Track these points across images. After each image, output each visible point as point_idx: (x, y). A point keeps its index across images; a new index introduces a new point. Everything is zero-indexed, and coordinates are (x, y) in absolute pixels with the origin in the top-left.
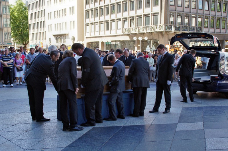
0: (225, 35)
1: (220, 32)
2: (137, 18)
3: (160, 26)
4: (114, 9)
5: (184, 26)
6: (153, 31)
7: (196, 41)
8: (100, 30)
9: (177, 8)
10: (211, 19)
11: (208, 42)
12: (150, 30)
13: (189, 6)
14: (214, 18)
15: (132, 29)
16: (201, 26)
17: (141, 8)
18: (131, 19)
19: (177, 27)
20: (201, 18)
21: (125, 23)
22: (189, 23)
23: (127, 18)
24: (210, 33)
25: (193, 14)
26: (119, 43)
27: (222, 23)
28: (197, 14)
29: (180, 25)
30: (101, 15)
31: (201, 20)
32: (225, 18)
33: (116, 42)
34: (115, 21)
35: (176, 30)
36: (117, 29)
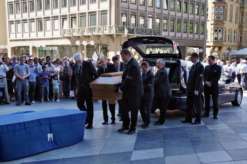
0: (187, 40)
1: (181, 36)
2: (81, 16)
3: (110, 27)
4: (48, 3)
5: (139, 28)
6: (101, 34)
7: (153, 47)
8: (30, 31)
9: (130, 5)
10: (171, 20)
11: (168, 49)
12: (97, 32)
13: (144, 4)
14: (174, 19)
15: (73, 30)
16: (160, 29)
17: (85, 3)
18: (72, 18)
19: (131, 29)
20: (160, 19)
21: (64, 22)
22: (145, 25)
23: (66, 16)
24: (170, 37)
25: (149, 13)
26: (56, 48)
27: (183, 25)
28: (154, 14)
29: (135, 27)
30: (31, 11)
31: (159, 22)
32: (186, 20)
33: (52, 47)
34: (51, 19)
35: (130, 33)
36: (54, 29)
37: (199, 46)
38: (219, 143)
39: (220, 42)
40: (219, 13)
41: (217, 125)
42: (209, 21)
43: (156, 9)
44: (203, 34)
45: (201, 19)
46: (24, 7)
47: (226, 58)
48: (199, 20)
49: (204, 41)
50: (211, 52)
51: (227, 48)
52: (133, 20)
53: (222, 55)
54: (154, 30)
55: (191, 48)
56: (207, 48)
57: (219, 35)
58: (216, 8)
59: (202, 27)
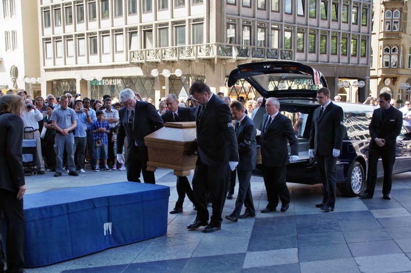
0: (338, 66)
1: (326, 61)
2: (159, 29)
3: (208, 46)
4: (107, 8)
5: (256, 47)
6: (192, 57)
7: (280, 80)
8: (78, 54)
9: (242, 9)
10: (310, 34)
11: (305, 82)
12: (187, 55)
13: (265, 7)
14: (316, 31)
15: (147, 52)
16: (291, 48)
17: (167, 7)
18: (145, 32)
19: (242, 50)
20: (291, 31)
21: (133, 38)
22: (267, 42)
23: (136, 28)
24: (308, 62)
25: (273, 22)
26: (119, 82)
27: (331, 42)
28: (281, 23)
29: (249, 45)
30: (78, 21)
31: (290, 36)
32: (336, 32)
33: (112, 79)
34: (111, 34)
35: (241, 56)
36: (116, 51)
37: (358, 77)
38: (393, 239)
39: (394, 69)
40: (392, 20)
41: (389, 209)
42: (375, 34)
43: (284, 15)
44: (364, 56)
45: (361, 31)
46: (68, 15)
47: (405, 97)
48: (359, 34)
49: (367, 68)
50: (379, 87)
51: (406, 79)
52: (246, 35)
53: (398, 91)
54: (281, 51)
55: (344, 80)
56: (371, 81)
57: (393, 57)
58: (387, 13)
59: (363, 44)
